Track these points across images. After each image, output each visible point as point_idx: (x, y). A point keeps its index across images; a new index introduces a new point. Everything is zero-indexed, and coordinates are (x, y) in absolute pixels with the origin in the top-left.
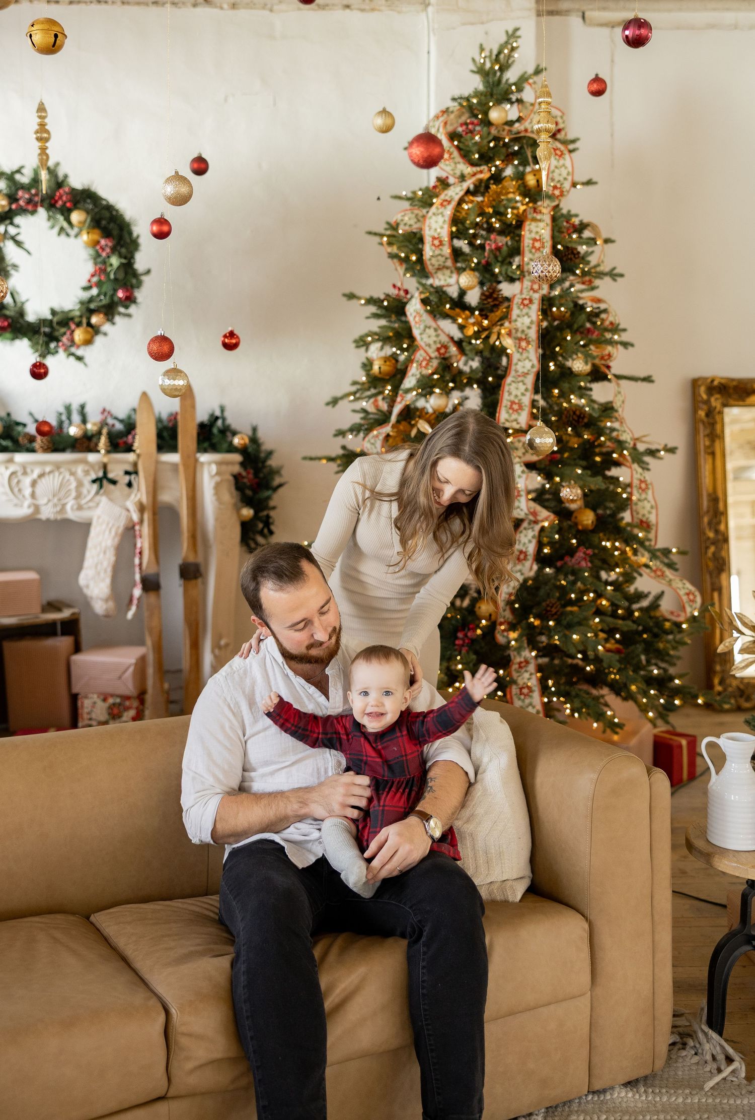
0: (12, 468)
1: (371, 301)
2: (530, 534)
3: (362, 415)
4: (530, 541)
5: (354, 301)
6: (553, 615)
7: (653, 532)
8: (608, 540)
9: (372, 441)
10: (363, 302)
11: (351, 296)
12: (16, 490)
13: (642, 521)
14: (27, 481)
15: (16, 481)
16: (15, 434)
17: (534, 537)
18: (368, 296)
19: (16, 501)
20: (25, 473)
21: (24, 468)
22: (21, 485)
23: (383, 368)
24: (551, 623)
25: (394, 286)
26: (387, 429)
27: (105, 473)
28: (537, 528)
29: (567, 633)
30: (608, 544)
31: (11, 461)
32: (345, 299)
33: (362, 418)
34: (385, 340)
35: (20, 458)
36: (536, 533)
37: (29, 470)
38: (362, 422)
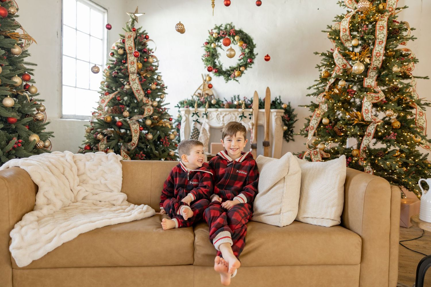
0: (218, 113)
1: (323, 54)
2: (373, 127)
3: (317, 90)
4: (372, 129)
5: (317, 55)
6: (380, 156)
7: (424, 131)
8: (406, 133)
9: (319, 98)
10: (320, 55)
11: (317, 53)
12: (218, 119)
13: (420, 127)
14: (221, 116)
15: (218, 116)
16: (219, 103)
17: (374, 128)
18: (322, 53)
19: (218, 122)
20: (221, 114)
21: (221, 113)
22: (220, 118)
23: (325, 75)
24: (379, 158)
25: (331, 49)
26: (325, 93)
27: (243, 114)
28: (376, 125)
29: (385, 162)
30: (406, 134)
31: (217, 111)
32: (314, 54)
33: (317, 91)
34: (326, 65)
35: (220, 110)
36: (375, 127)
37: (222, 113)
38: (317, 92)
